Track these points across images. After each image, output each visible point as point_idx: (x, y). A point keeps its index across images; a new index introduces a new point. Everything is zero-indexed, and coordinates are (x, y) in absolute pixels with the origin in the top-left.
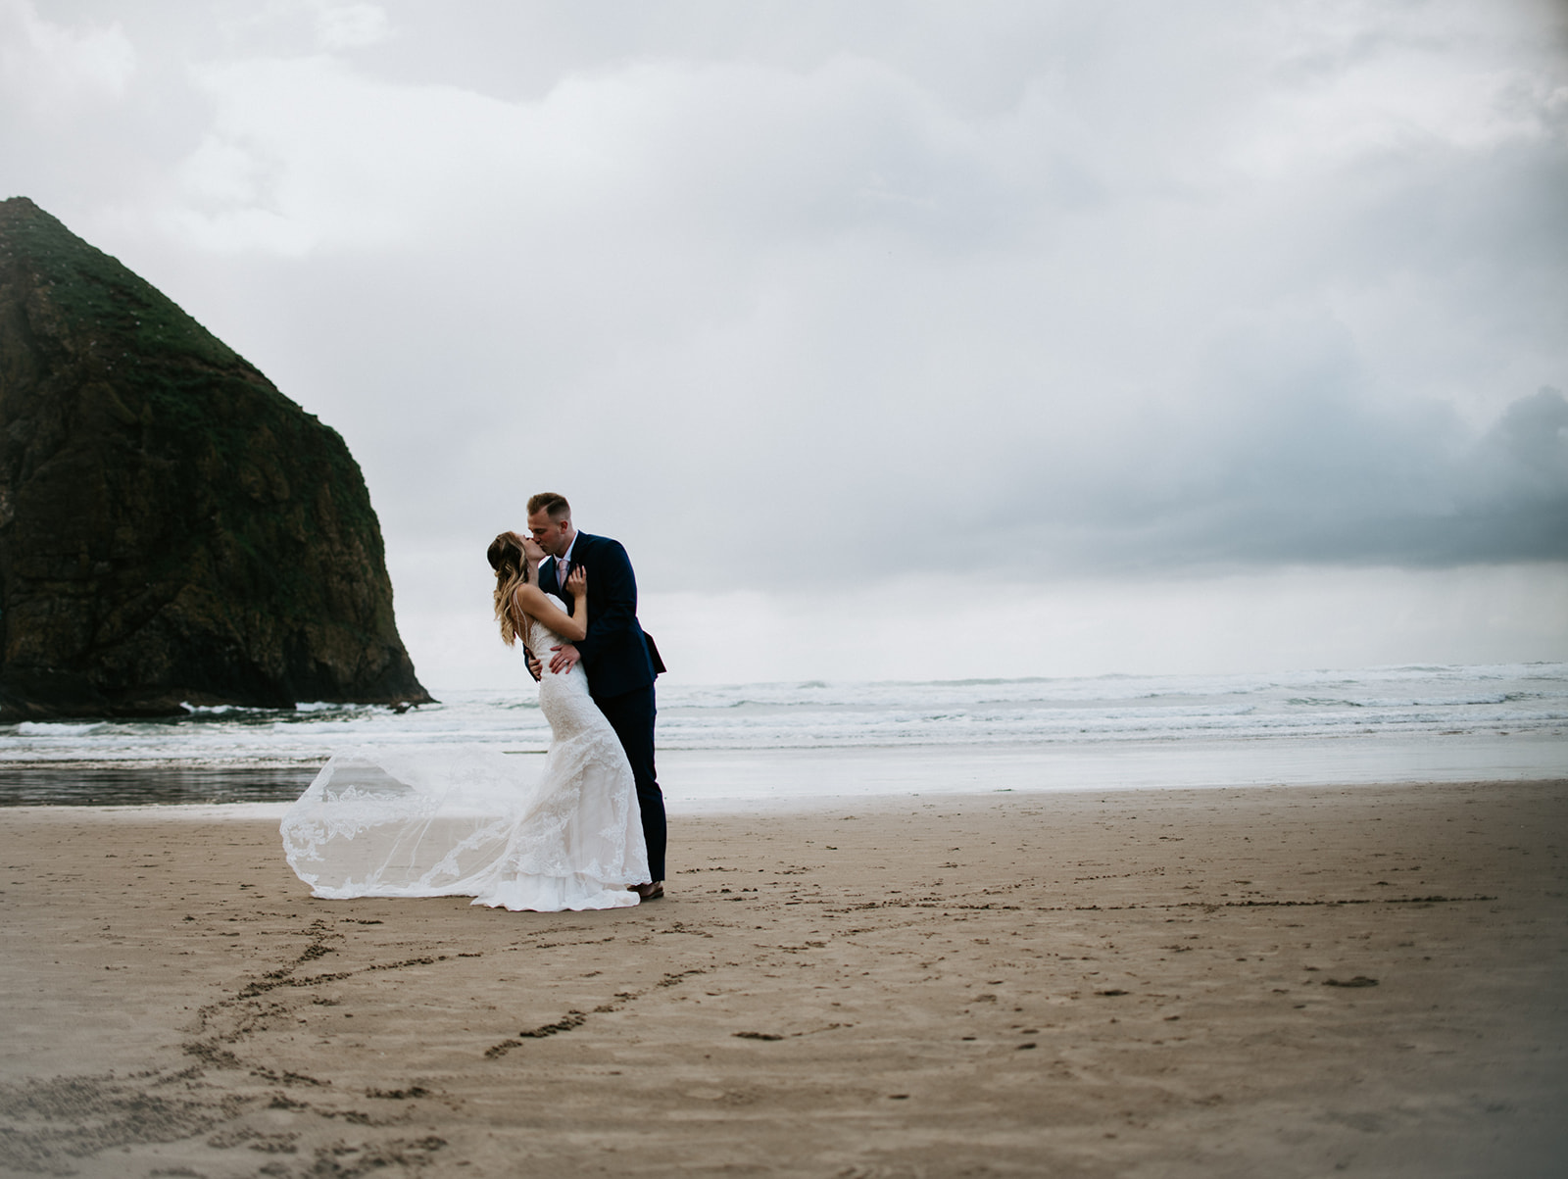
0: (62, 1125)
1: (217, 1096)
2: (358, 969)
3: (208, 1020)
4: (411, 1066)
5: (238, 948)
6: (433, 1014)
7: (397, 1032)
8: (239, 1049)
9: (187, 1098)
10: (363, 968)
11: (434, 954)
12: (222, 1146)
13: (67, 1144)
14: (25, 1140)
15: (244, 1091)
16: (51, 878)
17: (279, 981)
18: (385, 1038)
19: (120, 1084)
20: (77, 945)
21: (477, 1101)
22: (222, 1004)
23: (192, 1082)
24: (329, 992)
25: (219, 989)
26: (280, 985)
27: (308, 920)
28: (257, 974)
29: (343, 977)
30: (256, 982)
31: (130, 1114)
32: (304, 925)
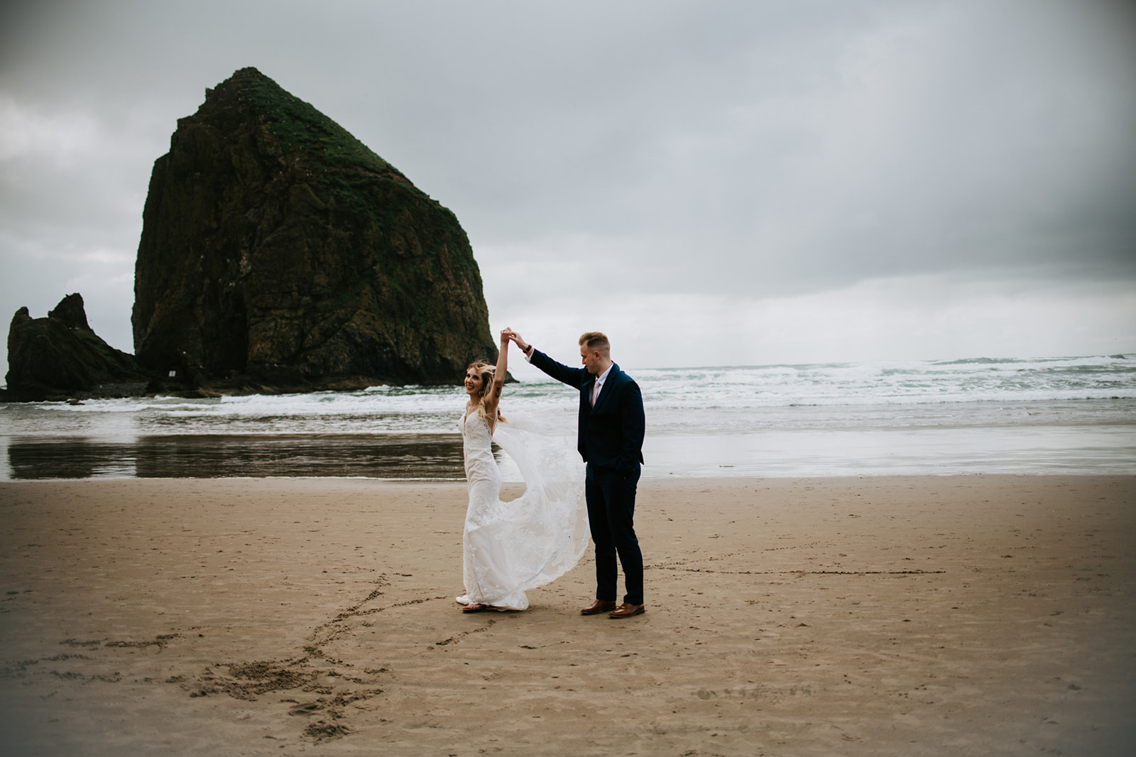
0: (254, 682)
1: (310, 670)
2: (388, 605)
3: (317, 634)
4: (387, 658)
5: (341, 592)
6: (408, 632)
7: (390, 641)
8: (325, 649)
9: (300, 671)
10: (391, 605)
11: (424, 597)
12: (307, 691)
13: (255, 689)
14: (241, 688)
15: (320, 669)
16: (265, 540)
17: (353, 612)
18: (384, 644)
19: (277, 665)
20: (271, 589)
21: (403, 674)
22: (325, 625)
23: (303, 664)
24: (372, 619)
25: (326, 616)
26: (352, 614)
27: (379, 573)
28: (345, 608)
29: (380, 610)
30: (342, 613)
31: (278, 677)
32: (376, 577)
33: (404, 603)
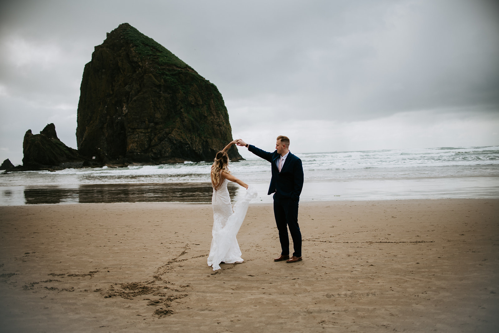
0: (132, 291)
1: (156, 286)
2: (190, 258)
3: (159, 270)
4: (190, 281)
5: (169, 252)
6: (199, 269)
7: (191, 273)
8: (162, 277)
9: (152, 287)
10: (191, 258)
11: (205, 254)
12: (155, 295)
13: (132, 294)
14: (126, 294)
15: (161, 286)
17: (174, 261)
18: (188, 274)
19: (142, 284)
20: (139, 251)
21: (197, 288)
22: (162, 267)
23: (153, 284)
24: (182, 264)
25: (163, 263)
26: (174, 262)
27: (185, 244)
28: (171, 259)
29: (186, 260)
30: (170, 261)
31: (142, 289)
32: (184, 245)
33: (196, 256)
